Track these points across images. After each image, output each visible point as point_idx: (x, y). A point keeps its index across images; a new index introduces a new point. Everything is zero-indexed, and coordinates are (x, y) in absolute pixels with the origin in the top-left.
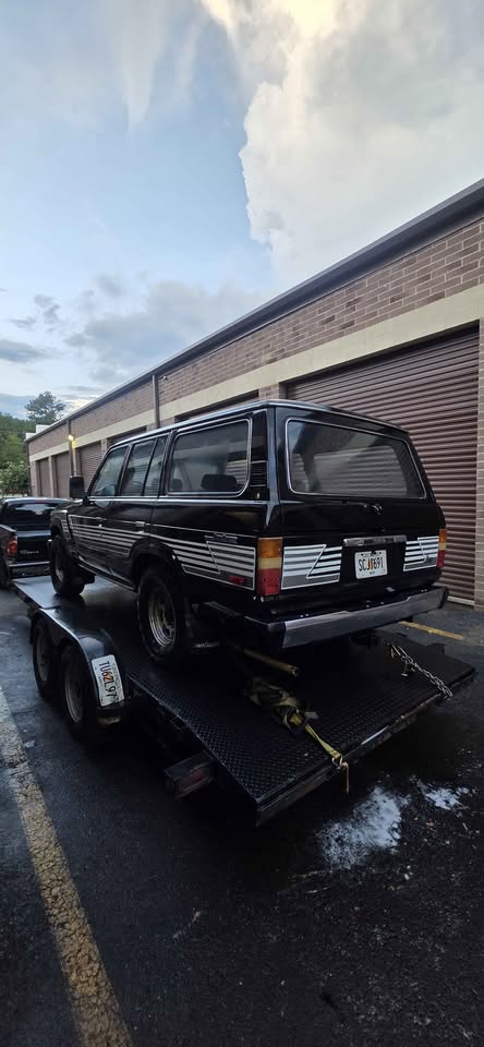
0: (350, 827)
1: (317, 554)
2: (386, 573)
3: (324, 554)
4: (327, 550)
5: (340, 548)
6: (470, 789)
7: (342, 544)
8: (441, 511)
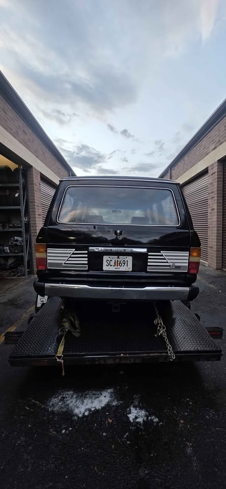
0: (75, 396)
1: (70, 253)
2: (131, 270)
3: (73, 254)
4: (75, 252)
5: (87, 252)
6: (160, 421)
7: (88, 250)
8: (198, 235)
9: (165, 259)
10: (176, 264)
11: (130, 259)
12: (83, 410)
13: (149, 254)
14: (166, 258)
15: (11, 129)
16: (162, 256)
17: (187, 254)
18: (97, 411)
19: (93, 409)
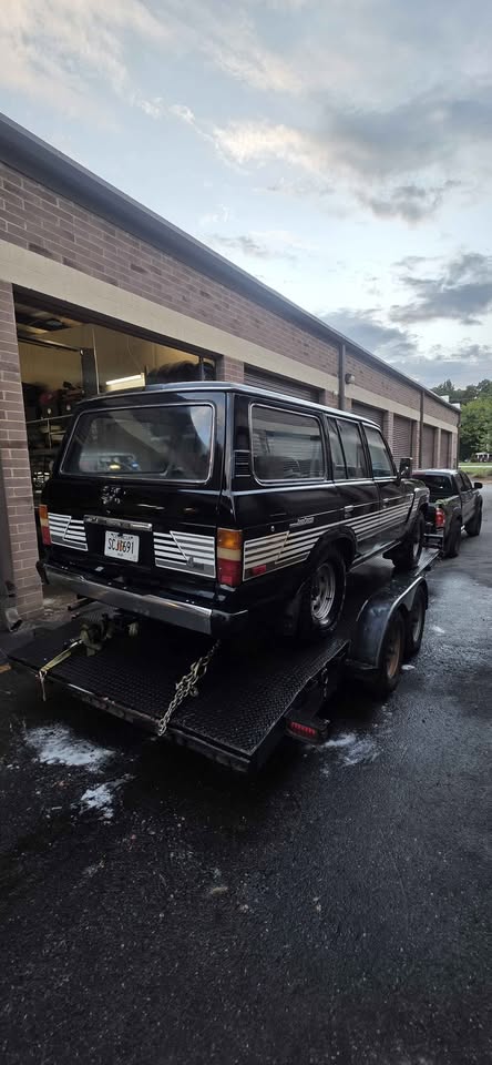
9: (176, 547)
10: (195, 560)
11: (136, 540)
12: (51, 756)
13: (155, 534)
14: (179, 544)
15: (170, 298)
16: (172, 540)
17: (211, 540)
18: (64, 766)
19: (62, 762)
